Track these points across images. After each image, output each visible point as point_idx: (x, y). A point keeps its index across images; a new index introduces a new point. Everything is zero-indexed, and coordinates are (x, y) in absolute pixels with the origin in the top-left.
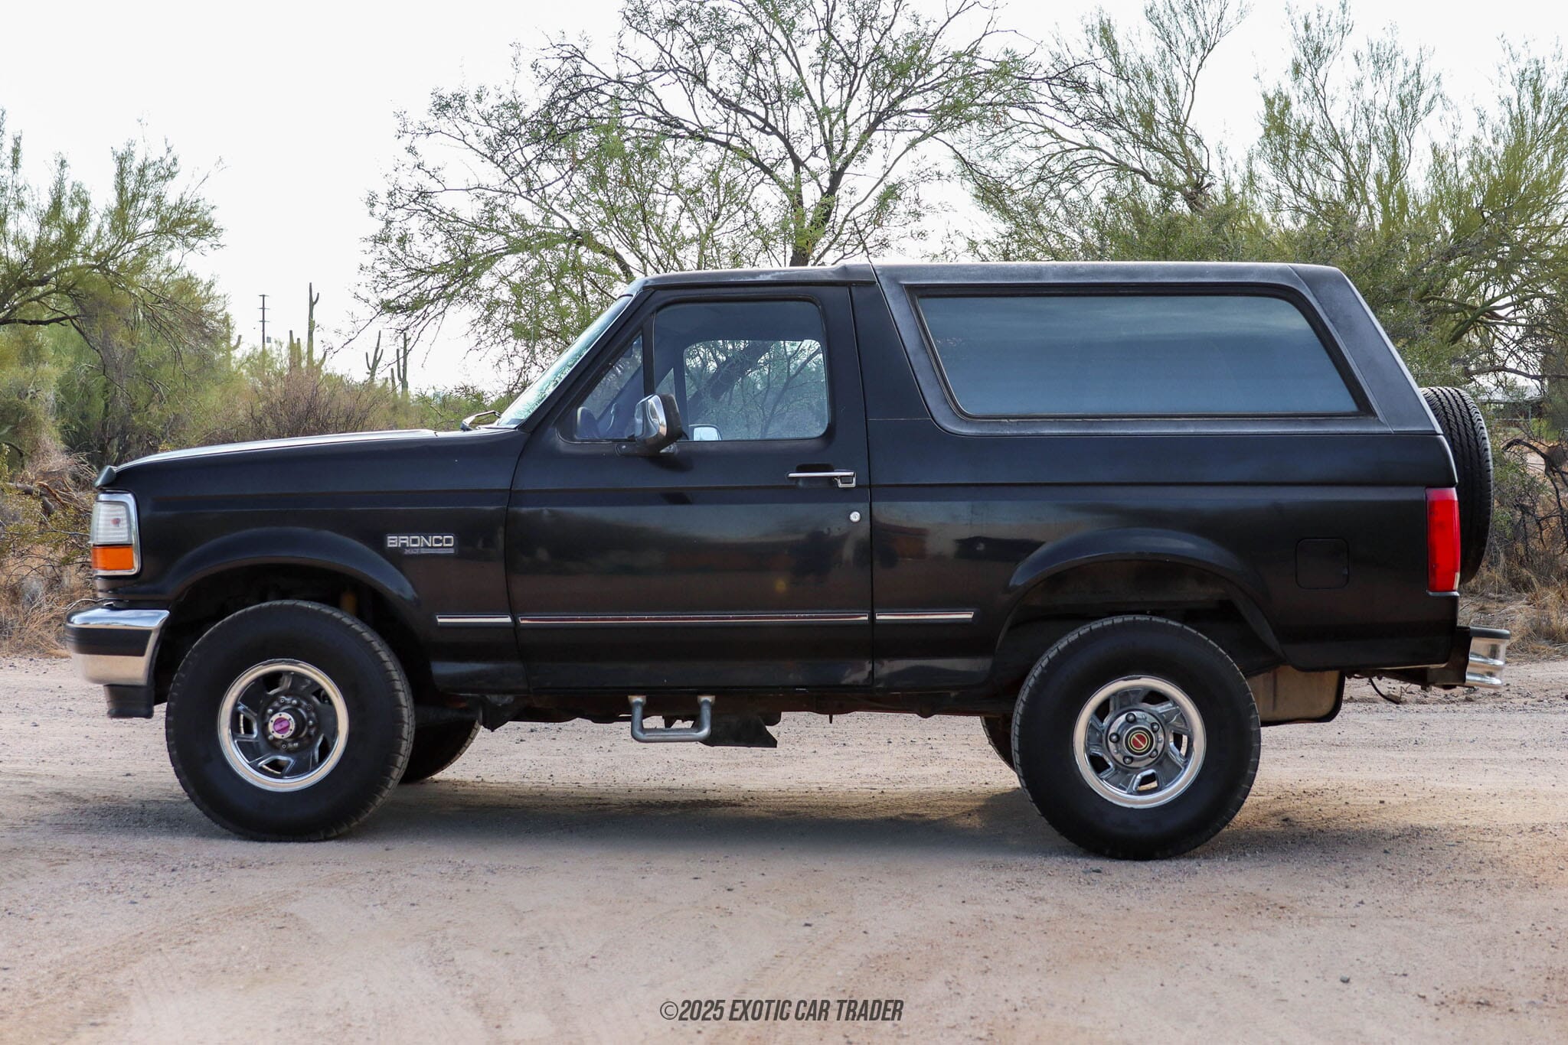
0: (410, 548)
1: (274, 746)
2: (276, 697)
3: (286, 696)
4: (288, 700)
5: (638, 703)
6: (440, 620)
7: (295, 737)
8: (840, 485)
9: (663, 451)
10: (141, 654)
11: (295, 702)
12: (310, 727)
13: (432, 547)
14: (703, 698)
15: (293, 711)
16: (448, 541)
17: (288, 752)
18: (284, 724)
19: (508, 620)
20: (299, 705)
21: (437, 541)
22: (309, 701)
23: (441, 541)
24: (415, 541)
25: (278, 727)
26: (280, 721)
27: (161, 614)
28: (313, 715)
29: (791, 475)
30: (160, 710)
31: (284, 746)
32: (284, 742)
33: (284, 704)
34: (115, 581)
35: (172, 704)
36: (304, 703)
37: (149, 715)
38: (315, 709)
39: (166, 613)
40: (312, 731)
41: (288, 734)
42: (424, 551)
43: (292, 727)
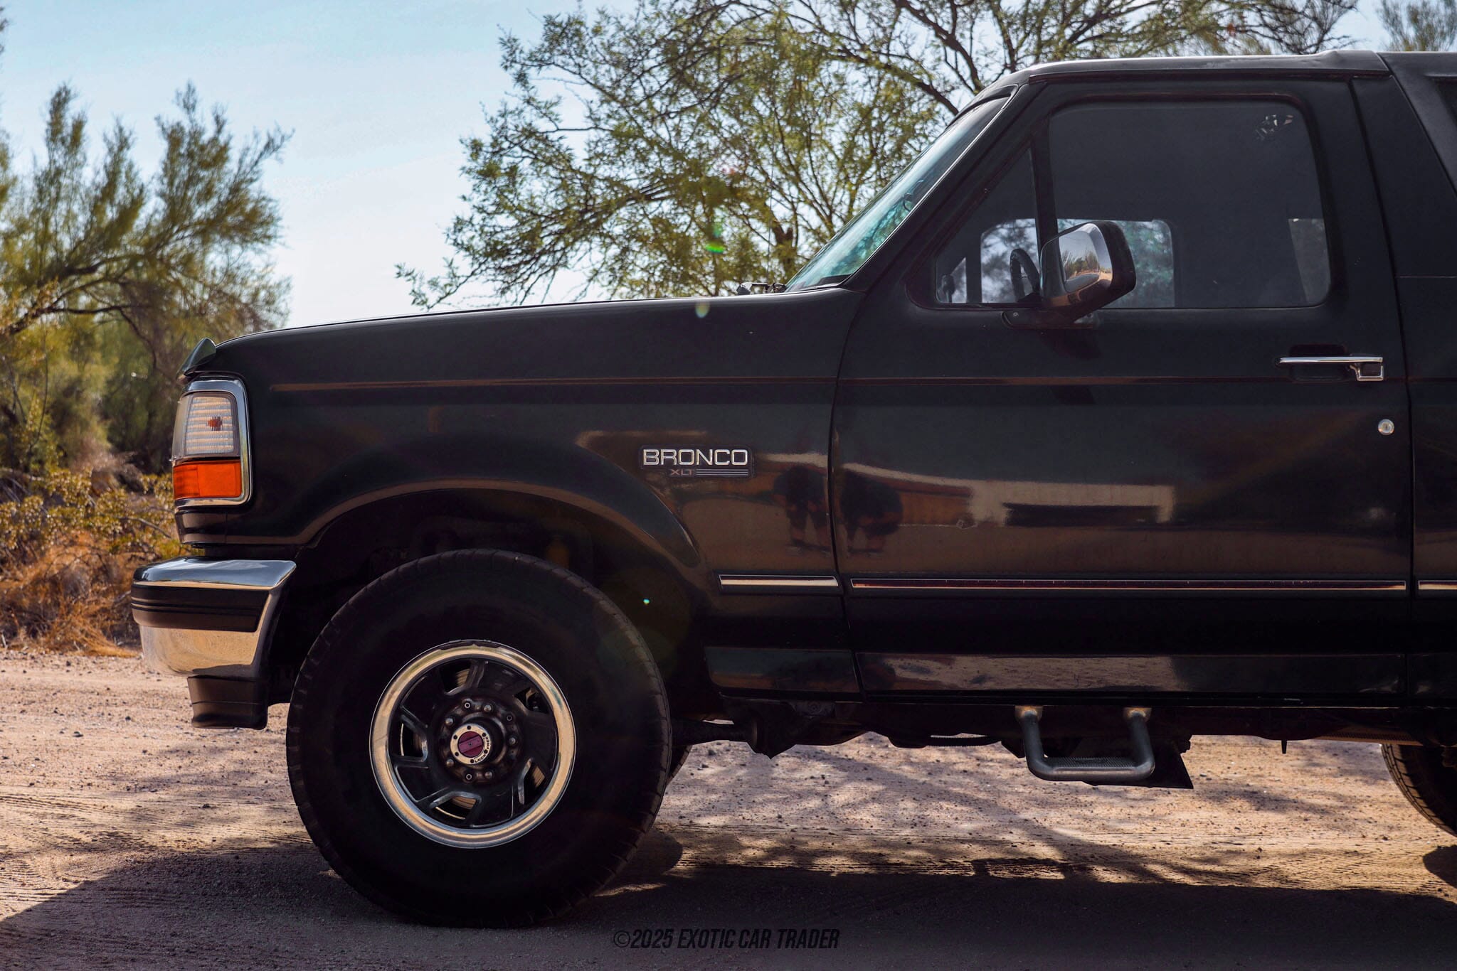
0: (678, 467)
1: (455, 776)
2: (457, 699)
3: (473, 698)
4: (477, 706)
5: (1030, 717)
6: (724, 582)
7: (487, 764)
8: (1360, 378)
9: (1079, 321)
10: (254, 629)
11: (488, 708)
12: (510, 747)
13: (714, 466)
14: (1133, 711)
15: (484, 721)
16: (739, 457)
17: (475, 786)
18: (475, 743)
19: (833, 583)
20: (494, 713)
21: (723, 457)
22: (510, 707)
23: (728, 457)
24: (686, 457)
25: (466, 747)
26: (469, 736)
27: (284, 567)
28: (515, 728)
29: (1285, 360)
30: (279, 714)
31: (469, 777)
32: (470, 770)
33: (471, 710)
34: (208, 515)
35: (298, 707)
36: (502, 711)
37: (260, 722)
38: (520, 719)
39: (289, 567)
40: (514, 753)
41: (482, 756)
42: (700, 473)
43: (488, 746)
